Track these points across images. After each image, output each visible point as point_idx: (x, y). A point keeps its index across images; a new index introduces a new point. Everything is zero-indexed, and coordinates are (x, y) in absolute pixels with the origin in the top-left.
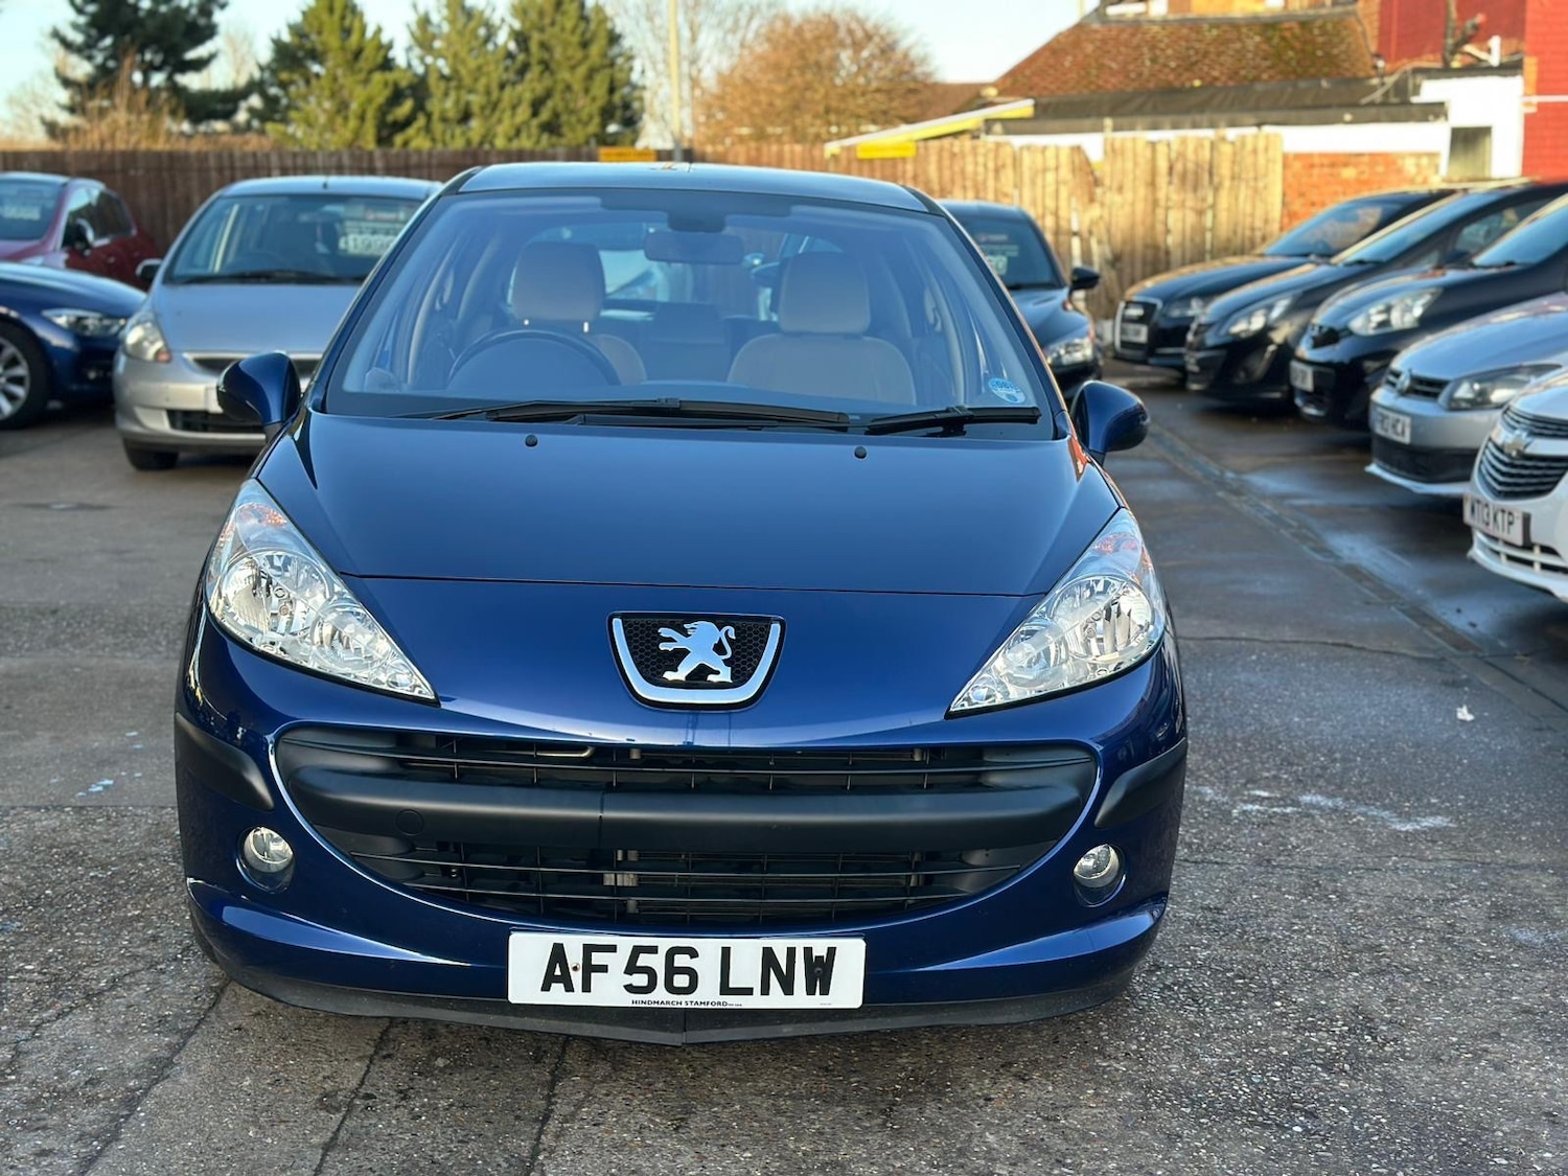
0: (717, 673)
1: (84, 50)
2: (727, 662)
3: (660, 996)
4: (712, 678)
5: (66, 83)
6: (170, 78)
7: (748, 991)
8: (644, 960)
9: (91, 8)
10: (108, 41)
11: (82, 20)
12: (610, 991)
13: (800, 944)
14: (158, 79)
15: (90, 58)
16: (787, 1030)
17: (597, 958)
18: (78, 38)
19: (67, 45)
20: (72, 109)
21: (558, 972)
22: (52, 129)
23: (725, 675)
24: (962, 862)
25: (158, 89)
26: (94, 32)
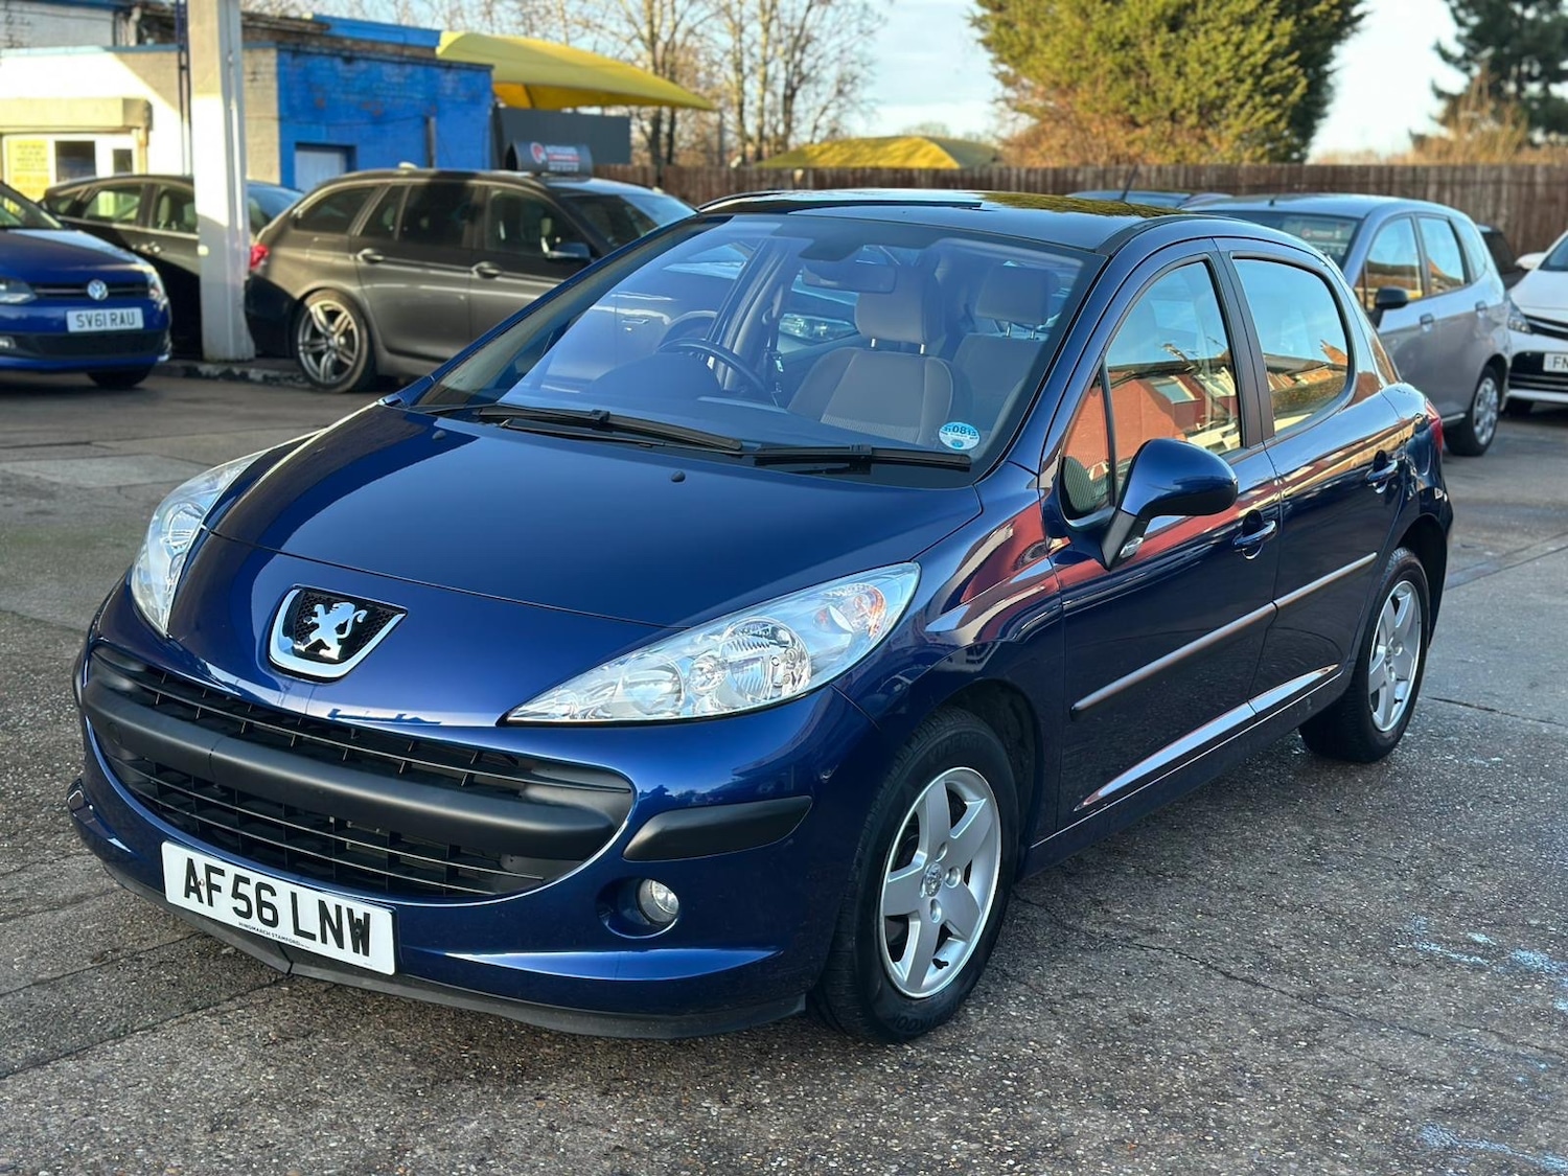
0: (328, 649)
1: (1464, 64)
2: (340, 641)
3: (254, 924)
4: (323, 652)
5: (1440, 94)
6: (1546, 89)
7: (312, 937)
8: (242, 888)
9: (1474, 20)
10: (1488, 52)
11: (1464, 32)
12: (223, 909)
13: (346, 904)
14: (1534, 88)
15: (1467, 70)
16: (367, 984)
17: (215, 879)
18: (1458, 50)
19: (1446, 57)
20: (1444, 122)
21: (192, 884)
22: (1420, 141)
23: (334, 651)
24: (498, 863)
25: (1531, 99)
26: (1473, 43)
